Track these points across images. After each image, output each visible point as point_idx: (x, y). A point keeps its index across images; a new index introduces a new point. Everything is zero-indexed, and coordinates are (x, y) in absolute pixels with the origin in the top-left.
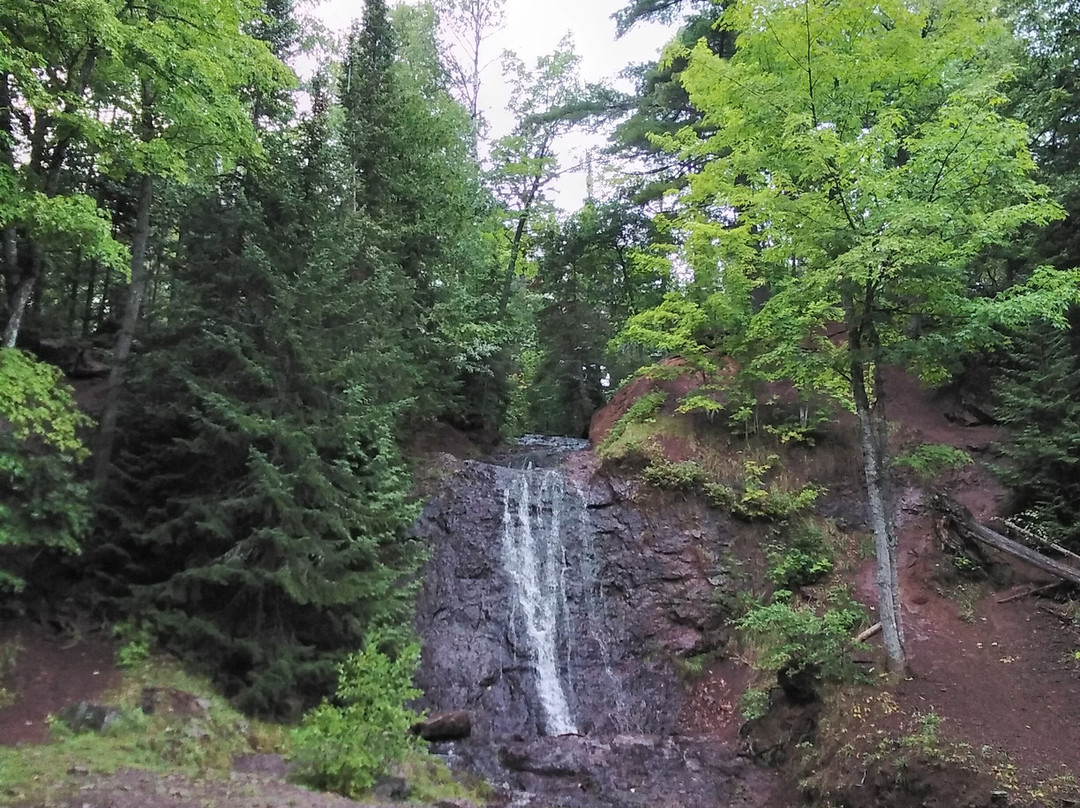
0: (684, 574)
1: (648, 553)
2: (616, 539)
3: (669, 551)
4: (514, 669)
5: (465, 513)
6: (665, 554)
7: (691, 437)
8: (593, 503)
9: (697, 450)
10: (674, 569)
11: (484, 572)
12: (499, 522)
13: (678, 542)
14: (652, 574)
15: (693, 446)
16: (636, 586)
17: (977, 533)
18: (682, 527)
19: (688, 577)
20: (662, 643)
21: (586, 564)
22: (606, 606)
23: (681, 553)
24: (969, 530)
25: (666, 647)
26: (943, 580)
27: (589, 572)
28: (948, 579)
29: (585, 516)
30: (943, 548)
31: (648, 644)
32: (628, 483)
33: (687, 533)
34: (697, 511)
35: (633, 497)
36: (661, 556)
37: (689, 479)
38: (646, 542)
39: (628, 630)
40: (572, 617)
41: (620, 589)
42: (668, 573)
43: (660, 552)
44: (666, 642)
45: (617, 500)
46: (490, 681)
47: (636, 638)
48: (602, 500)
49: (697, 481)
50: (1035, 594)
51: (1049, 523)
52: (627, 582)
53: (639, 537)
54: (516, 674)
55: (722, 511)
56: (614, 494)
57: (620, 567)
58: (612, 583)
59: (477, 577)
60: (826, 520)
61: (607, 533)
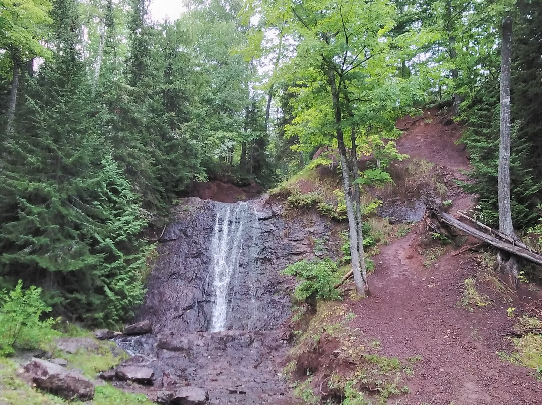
0: (302, 251)
1: (286, 241)
2: (271, 235)
3: (296, 239)
4: (203, 301)
5: (196, 226)
6: (294, 241)
7: (317, 180)
8: (262, 217)
9: (319, 186)
10: (298, 248)
11: (199, 255)
12: (212, 229)
13: (300, 235)
14: (286, 252)
15: (317, 185)
16: (277, 258)
17: (445, 219)
18: (304, 226)
19: (305, 252)
20: (286, 286)
21: (254, 248)
22: (259, 269)
23: (301, 240)
24: (442, 218)
25: (288, 288)
26: (423, 245)
27: (254, 252)
28: (426, 245)
29: (257, 224)
30: (428, 228)
31: (278, 287)
32: (280, 206)
33: (306, 230)
34: (314, 218)
35: (281, 213)
36: (291, 242)
37: (309, 202)
38: (285, 235)
39: (268, 280)
40: (240, 275)
41: (270, 260)
42: (294, 251)
43: (291, 240)
44: (288, 286)
45: (274, 215)
46: (190, 307)
47: (272, 284)
48: (267, 215)
49: (315, 203)
50: (470, 250)
51: (487, 211)
52: (274, 256)
53: (282, 233)
54: (203, 304)
55: (327, 217)
56: (273, 212)
57: (271, 248)
58: (266, 257)
59: (195, 257)
60: (384, 218)
61: (266, 232)
